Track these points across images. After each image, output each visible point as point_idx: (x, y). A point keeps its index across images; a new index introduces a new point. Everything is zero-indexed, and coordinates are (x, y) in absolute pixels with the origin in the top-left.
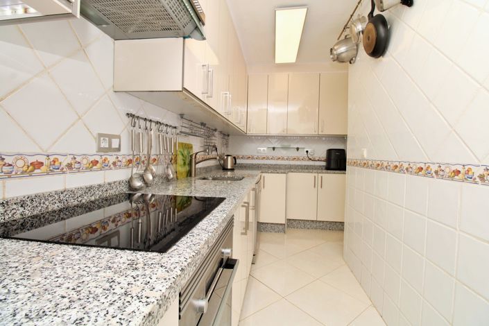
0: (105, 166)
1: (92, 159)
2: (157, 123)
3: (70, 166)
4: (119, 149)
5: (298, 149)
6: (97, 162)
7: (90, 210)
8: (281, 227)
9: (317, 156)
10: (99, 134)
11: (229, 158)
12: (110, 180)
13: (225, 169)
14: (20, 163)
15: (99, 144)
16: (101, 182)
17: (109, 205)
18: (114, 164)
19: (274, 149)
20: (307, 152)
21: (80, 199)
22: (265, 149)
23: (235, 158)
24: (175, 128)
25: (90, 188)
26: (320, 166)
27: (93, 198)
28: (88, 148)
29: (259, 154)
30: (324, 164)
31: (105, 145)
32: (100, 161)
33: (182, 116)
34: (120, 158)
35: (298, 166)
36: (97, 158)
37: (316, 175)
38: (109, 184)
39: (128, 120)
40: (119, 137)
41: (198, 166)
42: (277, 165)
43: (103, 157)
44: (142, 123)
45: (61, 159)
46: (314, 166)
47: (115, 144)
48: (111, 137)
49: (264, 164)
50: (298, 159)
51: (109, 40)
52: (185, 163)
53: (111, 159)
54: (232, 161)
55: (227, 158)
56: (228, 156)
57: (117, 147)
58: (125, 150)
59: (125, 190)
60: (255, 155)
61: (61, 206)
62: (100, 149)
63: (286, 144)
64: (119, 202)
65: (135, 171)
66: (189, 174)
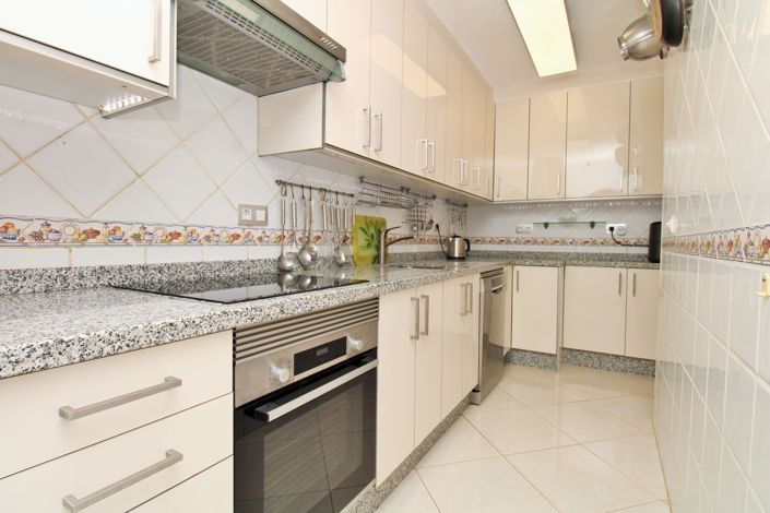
0: (248, 240)
1: (232, 232)
2: (321, 190)
3: (208, 238)
4: (266, 222)
5: (592, 224)
6: (239, 236)
7: (229, 287)
8: (549, 360)
9: (632, 237)
10: (240, 205)
11: (457, 240)
12: (255, 257)
13: (450, 258)
14: (160, 233)
15: (240, 216)
16: (243, 258)
17: (252, 285)
18: (260, 239)
19: (546, 225)
20: (612, 229)
21: (217, 273)
22: (531, 226)
23: (468, 241)
24: (352, 196)
25: (229, 263)
26: (639, 256)
27: (232, 274)
28: (229, 220)
29: (519, 236)
30: (645, 251)
31: (248, 217)
32: (242, 235)
33: (361, 179)
34: (268, 233)
35: (592, 255)
36: (239, 232)
37: (624, 271)
38: (253, 261)
39: (277, 188)
40: (266, 209)
41: (392, 249)
42: (552, 253)
43: (246, 231)
44: (297, 191)
45: (199, 230)
46: (627, 255)
47: (260, 216)
48: (254, 208)
49: (528, 253)
50: (594, 243)
51: (252, 98)
52: (369, 245)
53: (257, 233)
54: (462, 247)
55: (453, 241)
56: (455, 236)
57: (263, 219)
58: (274, 223)
59: (274, 270)
60: (514, 236)
61: (197, 277)
62: (242, 223)
63: (568, 216)
64: (265, 283)
65: (287, 249)
66: (376, 259)
